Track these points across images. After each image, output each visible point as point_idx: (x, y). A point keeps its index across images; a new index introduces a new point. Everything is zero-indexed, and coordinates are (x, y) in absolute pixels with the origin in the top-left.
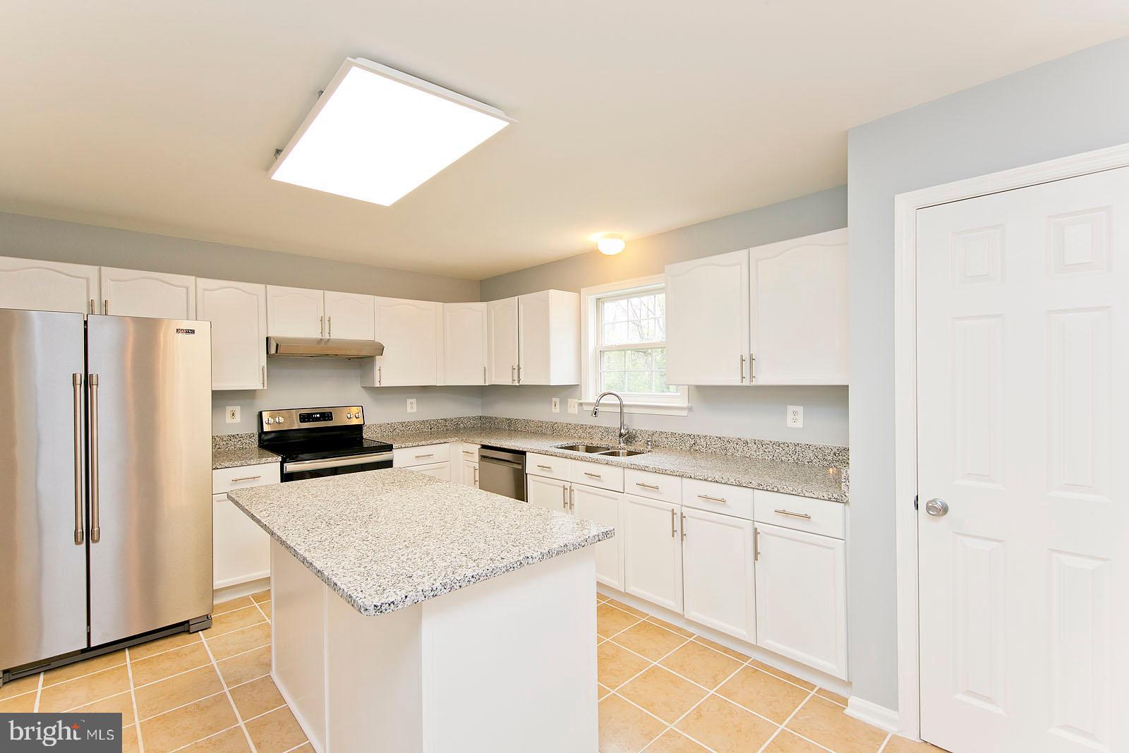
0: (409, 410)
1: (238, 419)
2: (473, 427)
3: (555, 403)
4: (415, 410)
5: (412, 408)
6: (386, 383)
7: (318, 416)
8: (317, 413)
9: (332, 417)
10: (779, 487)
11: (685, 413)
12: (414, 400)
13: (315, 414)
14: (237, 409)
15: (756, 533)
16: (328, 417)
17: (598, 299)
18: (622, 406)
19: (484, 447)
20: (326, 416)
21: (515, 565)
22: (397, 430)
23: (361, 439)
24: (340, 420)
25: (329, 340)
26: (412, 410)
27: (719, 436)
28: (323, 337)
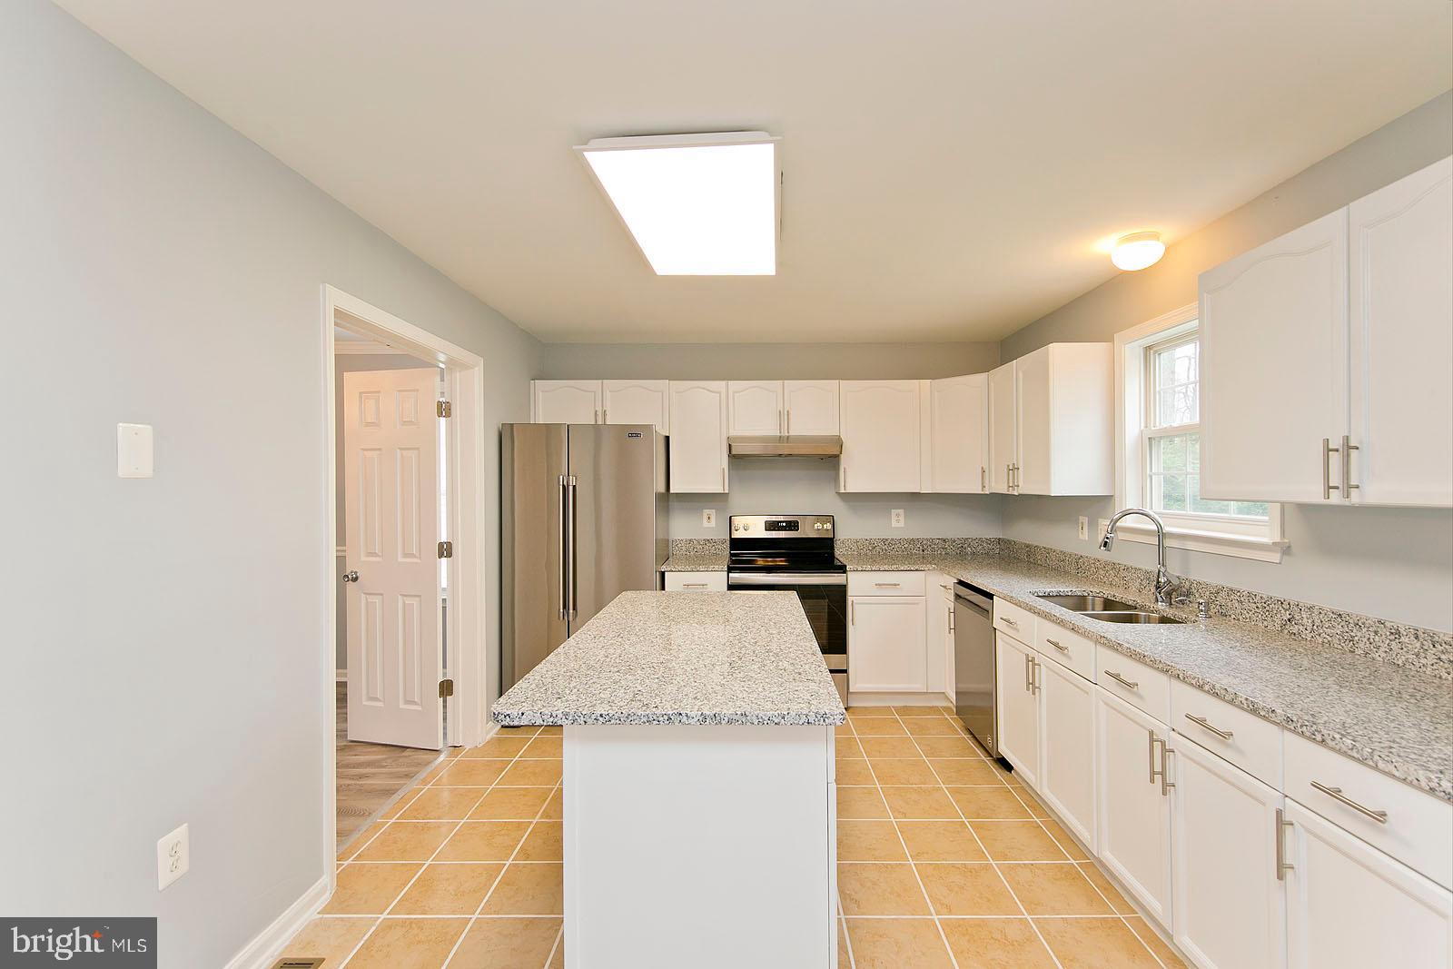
0: (894, 524)
1: (713, 523)
2: (987, 554)
3: (1082, 523)
4: (902, 524)
5: (898, 521)
6: (850, 490)
7: (784, 524)
8: (783, 522)
9: (798, 526)
10: (1325, 732)
11: (1276, 557)
12: (901, 511)
13: (781, 522)
14: (713, 513)
15: (1281, 822)
16: (794, 526)
17: (1148, 349)
18: (1161, 535)
19: (961, 583)
20: (792, 526)
21: (661, 719)
22: (877, 549)
23: (832, 556)
24: (807, 531)
25: (788, 437)
26: (898, 525)
27: (1341, 610)
28: (782, 434)
